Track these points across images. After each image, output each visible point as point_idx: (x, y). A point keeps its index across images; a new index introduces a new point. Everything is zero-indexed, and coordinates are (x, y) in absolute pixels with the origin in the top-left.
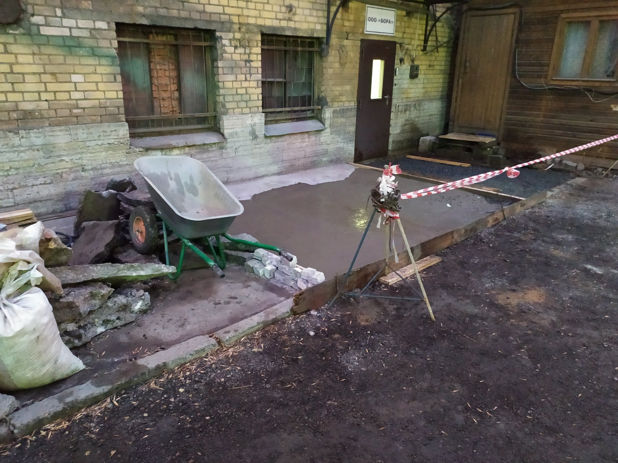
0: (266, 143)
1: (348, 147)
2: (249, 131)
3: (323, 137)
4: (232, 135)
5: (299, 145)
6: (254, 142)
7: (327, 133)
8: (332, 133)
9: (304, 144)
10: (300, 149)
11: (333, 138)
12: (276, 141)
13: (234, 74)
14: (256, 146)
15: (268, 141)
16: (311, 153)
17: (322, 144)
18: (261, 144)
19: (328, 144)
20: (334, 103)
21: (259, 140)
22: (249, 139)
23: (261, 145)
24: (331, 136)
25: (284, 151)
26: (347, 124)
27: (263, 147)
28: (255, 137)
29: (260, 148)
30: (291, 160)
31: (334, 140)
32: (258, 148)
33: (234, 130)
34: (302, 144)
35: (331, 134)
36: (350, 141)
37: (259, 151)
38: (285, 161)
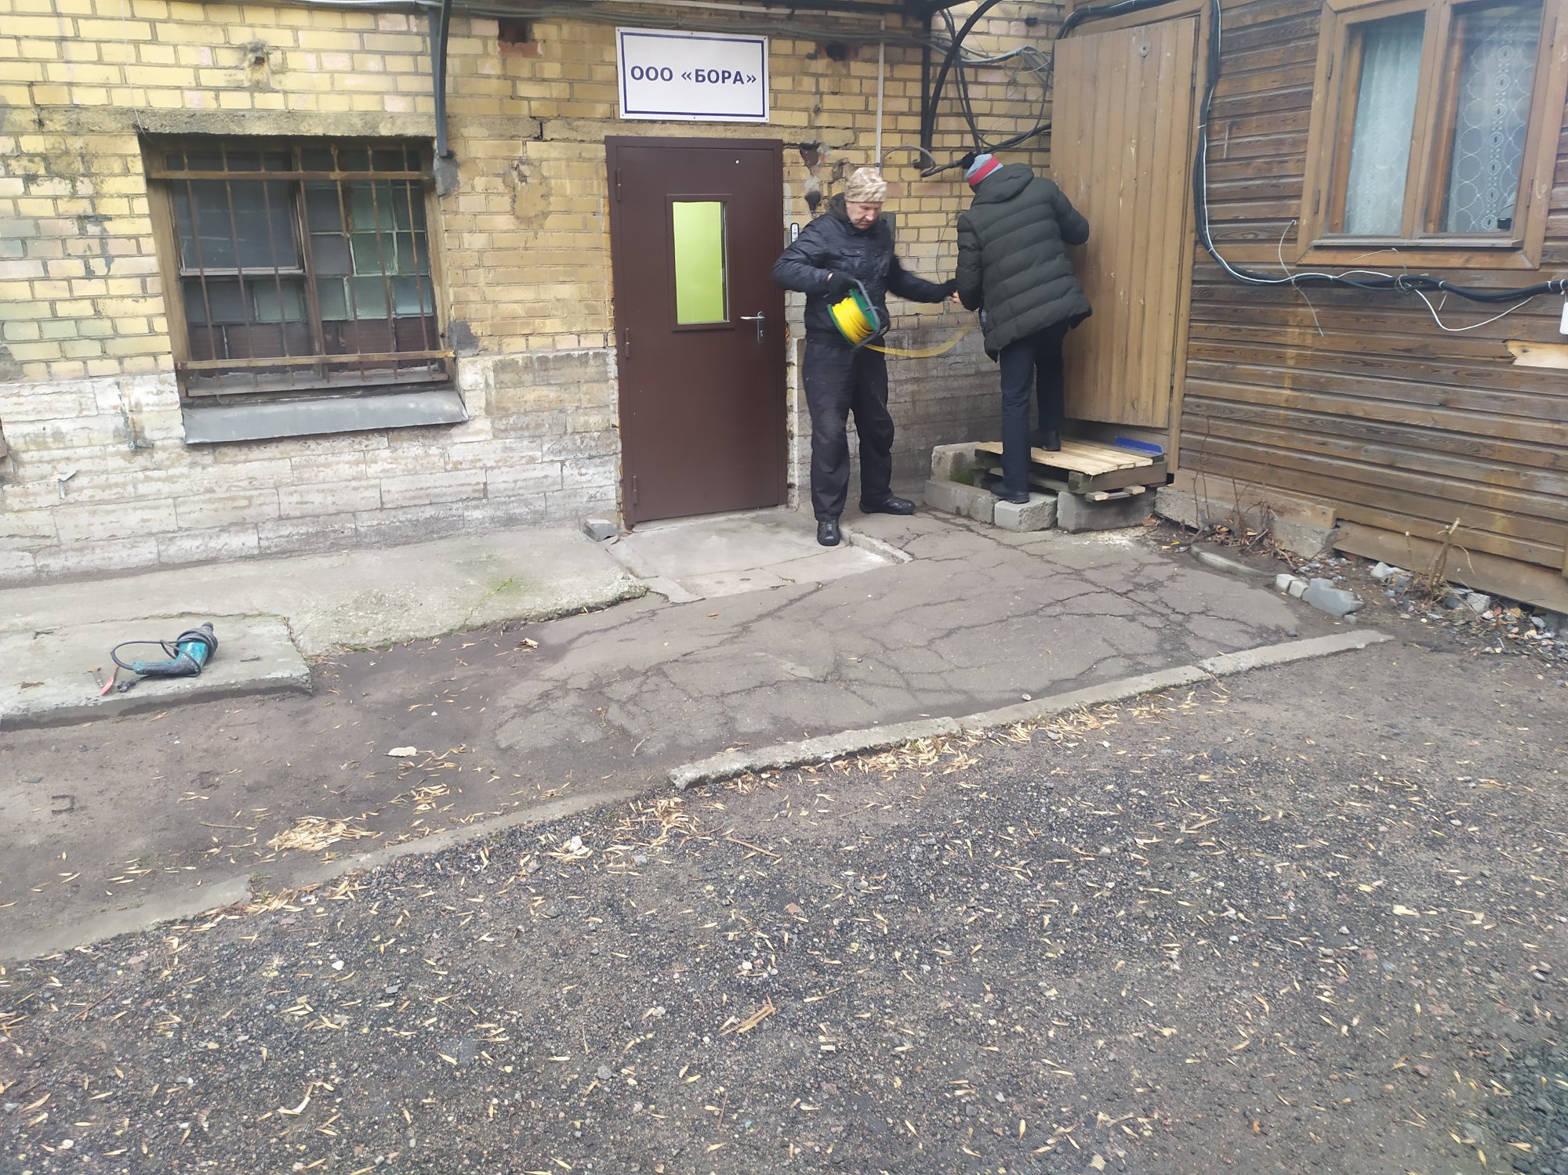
0: (193, 465)
1: (584, 478)
2: (112, 427)
3: (459, 446)
4: (39, 442)
5: (346, 471)
6: (141, 460)
7: (477, 433)
8: (498, 433)
9: (374, 469)
10: (354, 484)
11: (505, 449)
12: (244, 457)
13: (35, 258)
14: (148, 473)
15: (207, 458)
16: (411, 494)
17: (455, 469)
18: (172, 465)
19: (486, 469)
20: (506, 340)
21: (159, 456)
22: (117, 454)
23: (172, 472)
24: (498, 444)
25: (282, 490)
26: (570, 407)
27: (182, 475)
28: (140, 446)
29: (171, 479)
30: (318, 516)
31: (516, 455)
32: (159, 479)
33: (48, 425)
34: (363, 467)
35: (495, 437)
36: (591, 457)
37: (166, 488)
38: (288, 518)
